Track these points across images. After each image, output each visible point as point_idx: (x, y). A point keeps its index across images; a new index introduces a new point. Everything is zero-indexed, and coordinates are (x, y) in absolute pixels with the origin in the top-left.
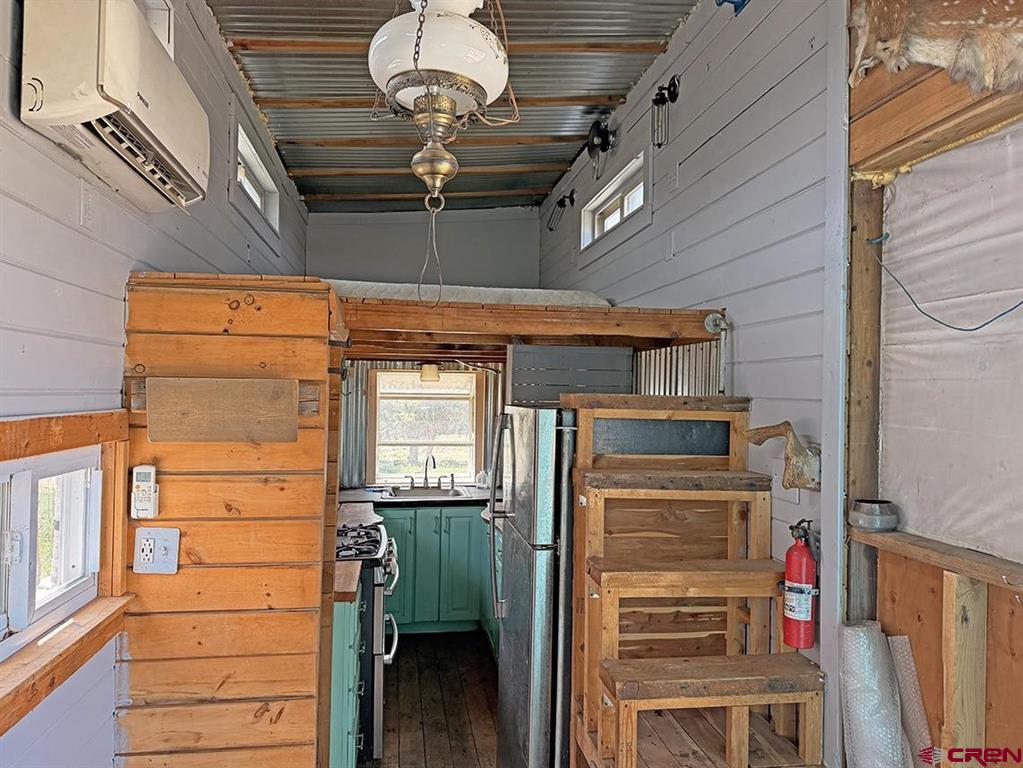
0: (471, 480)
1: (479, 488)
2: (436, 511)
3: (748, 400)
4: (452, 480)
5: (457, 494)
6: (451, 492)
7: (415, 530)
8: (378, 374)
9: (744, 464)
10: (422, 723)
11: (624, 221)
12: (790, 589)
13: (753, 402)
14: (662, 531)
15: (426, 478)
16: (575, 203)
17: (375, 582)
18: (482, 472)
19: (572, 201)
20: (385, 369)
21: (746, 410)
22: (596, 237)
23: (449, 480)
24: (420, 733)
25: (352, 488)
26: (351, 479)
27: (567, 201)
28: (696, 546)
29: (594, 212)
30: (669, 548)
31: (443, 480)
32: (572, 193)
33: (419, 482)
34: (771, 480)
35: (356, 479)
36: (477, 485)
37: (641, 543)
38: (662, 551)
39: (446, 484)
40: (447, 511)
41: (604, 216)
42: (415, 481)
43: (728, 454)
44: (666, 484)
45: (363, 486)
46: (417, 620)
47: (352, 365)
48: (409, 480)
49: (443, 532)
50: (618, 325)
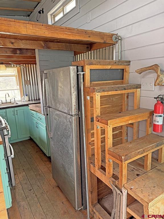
0: (20, 99)
1: (23, 101)
2: (13, 109)
3: (130, 62)
4: (15, 100)
5: (17, 104)
6: (15, 103)
7: (7, 116)
9: (128, 82)
10: (23, 170)
11: (64, 16)
12: (156, 116)
13: (131, 62)
14: (108, 105)
15: (6, 100)
16: (44, 13)
17: (4, 135)
18: (23, 97)
19: (43, 12)
21: (129, 65)
22: (53, 23)
23: (13, 100)
24: (24, 173)
27: (41, 11)
28: (116, 108)
29: (51, 15)
30: (110, 109)
31: (11, 100)
32: (43, 9)
33: (4, 101)
34: (141, 85)
36: (22, 100)
37: (103, 109)
38: (108, 111)
39: (13, 101)
40: (16, 109)
41: (54, 17)
42: (3, 101)
43: (123, 79)
44: (117, 89)
48: (1, 101)
49: (16, 115)
50: (89, 37)
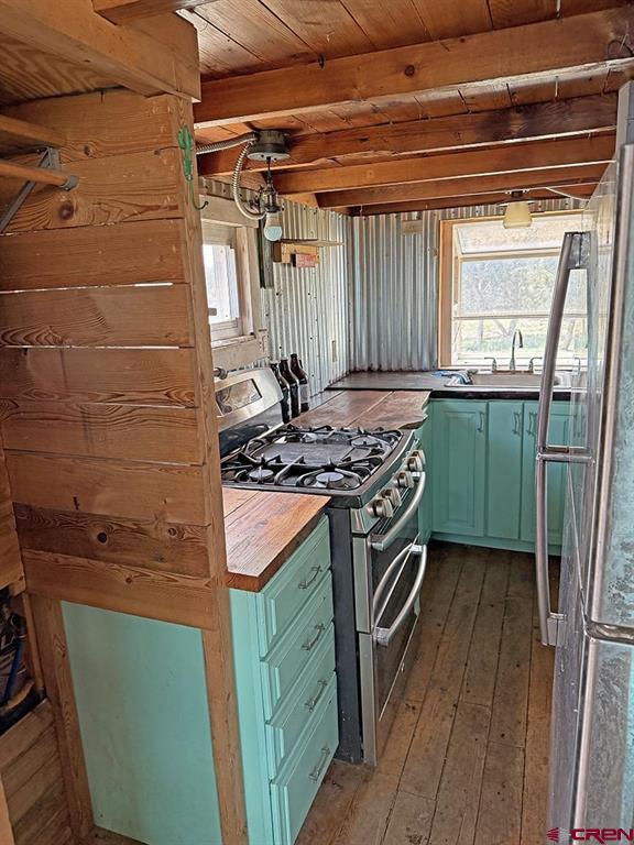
2: (517, 405)
7: (487, 430)
8: (454, 226)
10: (456, 705)
15: (513, 358)
17: (354, 531)
20: (462, 219)
25: (422, 371)
26: (420, 360)
31: (535, 362)
33: (504, 363)
35: (426, 360)
42: (498, 362)
45: (434, 369)
46: (490, 535)
47: (419, 218)
48: (490, 362)
49: (525, 433)
